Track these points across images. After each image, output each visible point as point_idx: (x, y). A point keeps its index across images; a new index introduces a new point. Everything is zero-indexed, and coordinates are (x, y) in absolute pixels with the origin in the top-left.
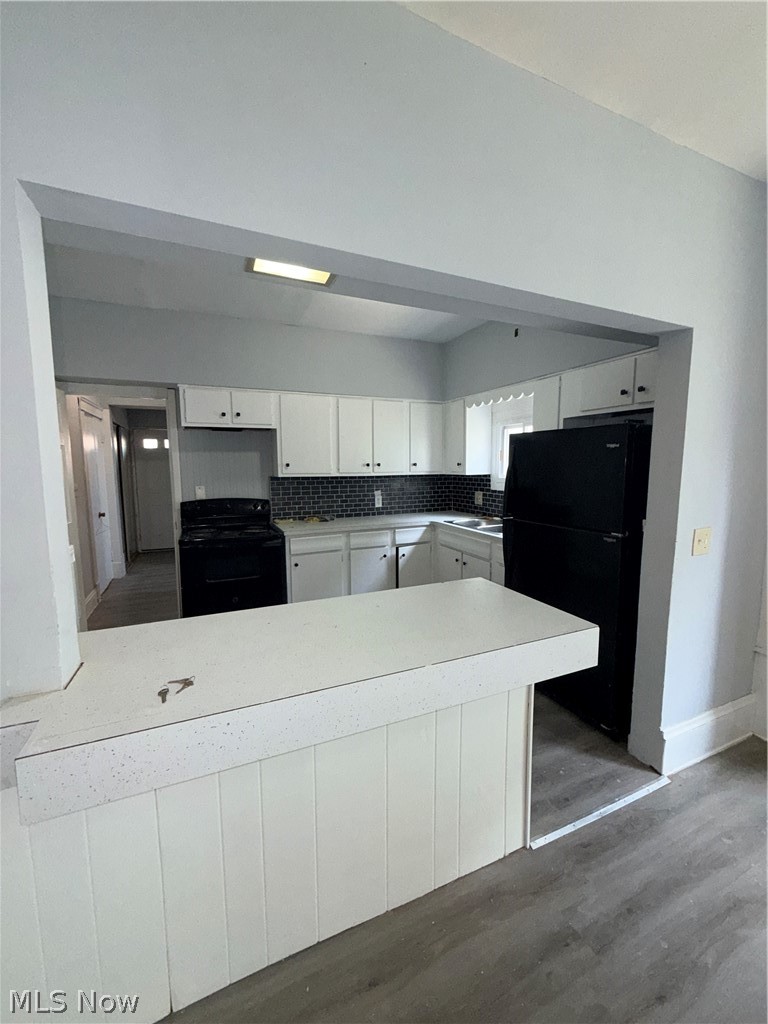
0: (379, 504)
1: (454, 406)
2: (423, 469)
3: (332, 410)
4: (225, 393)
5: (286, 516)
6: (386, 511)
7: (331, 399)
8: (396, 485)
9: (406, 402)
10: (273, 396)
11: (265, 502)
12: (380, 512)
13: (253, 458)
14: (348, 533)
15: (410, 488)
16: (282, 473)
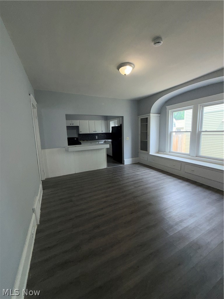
0: (97, 138)
1: (108, 121)
2: (104, 132)
3: (88, 123)
4: (71, 121)
5: (81, 140)
6: (98, 139)
7: (88, 121)
8: (100, 135)
9: (100, 121)
10: (78, 121)
11: (78, 138)
12: (97, 139)
13: (75, 131)
14: (91, 142)
15: (102, 135)
16: (80, 133)
